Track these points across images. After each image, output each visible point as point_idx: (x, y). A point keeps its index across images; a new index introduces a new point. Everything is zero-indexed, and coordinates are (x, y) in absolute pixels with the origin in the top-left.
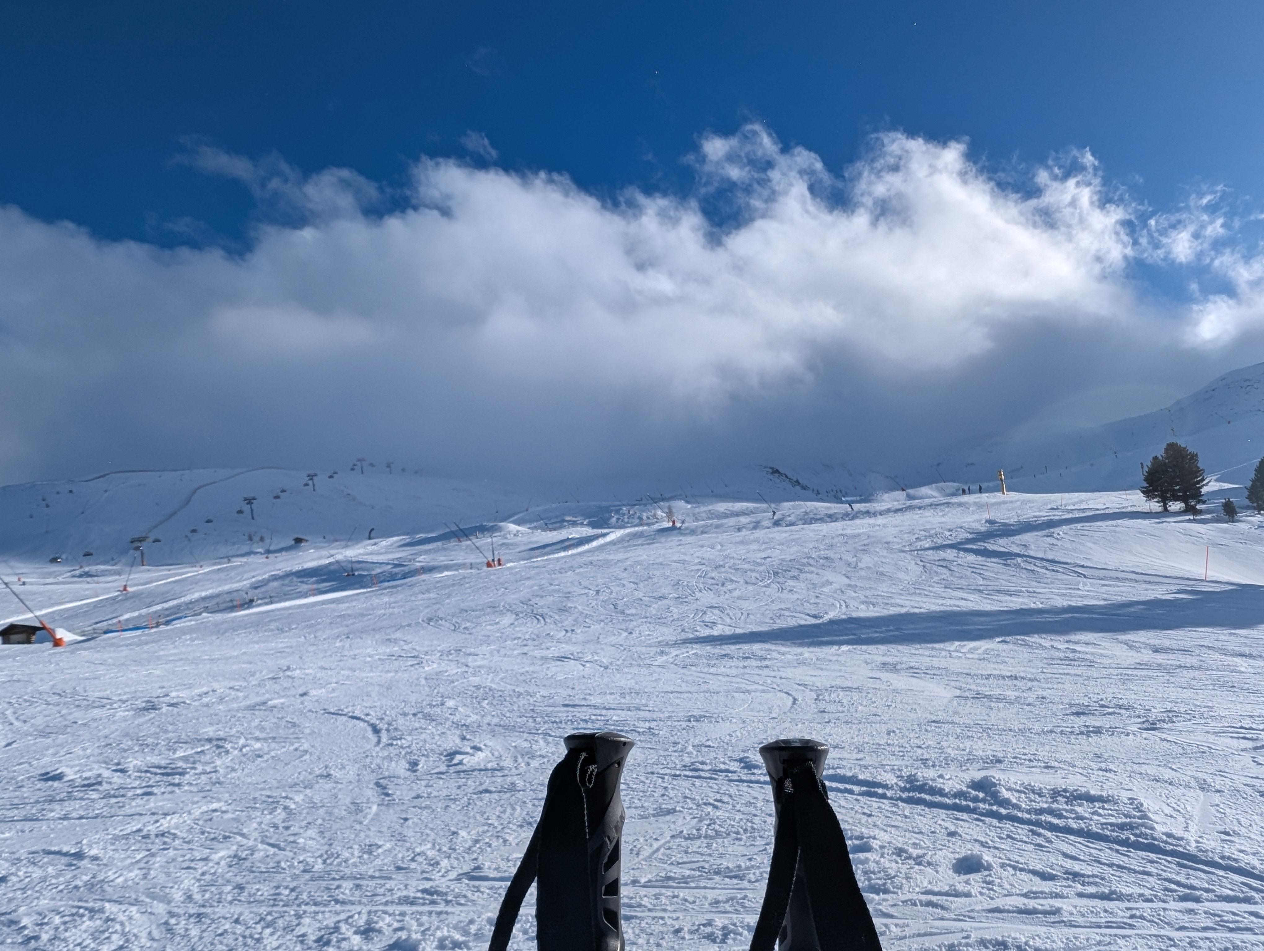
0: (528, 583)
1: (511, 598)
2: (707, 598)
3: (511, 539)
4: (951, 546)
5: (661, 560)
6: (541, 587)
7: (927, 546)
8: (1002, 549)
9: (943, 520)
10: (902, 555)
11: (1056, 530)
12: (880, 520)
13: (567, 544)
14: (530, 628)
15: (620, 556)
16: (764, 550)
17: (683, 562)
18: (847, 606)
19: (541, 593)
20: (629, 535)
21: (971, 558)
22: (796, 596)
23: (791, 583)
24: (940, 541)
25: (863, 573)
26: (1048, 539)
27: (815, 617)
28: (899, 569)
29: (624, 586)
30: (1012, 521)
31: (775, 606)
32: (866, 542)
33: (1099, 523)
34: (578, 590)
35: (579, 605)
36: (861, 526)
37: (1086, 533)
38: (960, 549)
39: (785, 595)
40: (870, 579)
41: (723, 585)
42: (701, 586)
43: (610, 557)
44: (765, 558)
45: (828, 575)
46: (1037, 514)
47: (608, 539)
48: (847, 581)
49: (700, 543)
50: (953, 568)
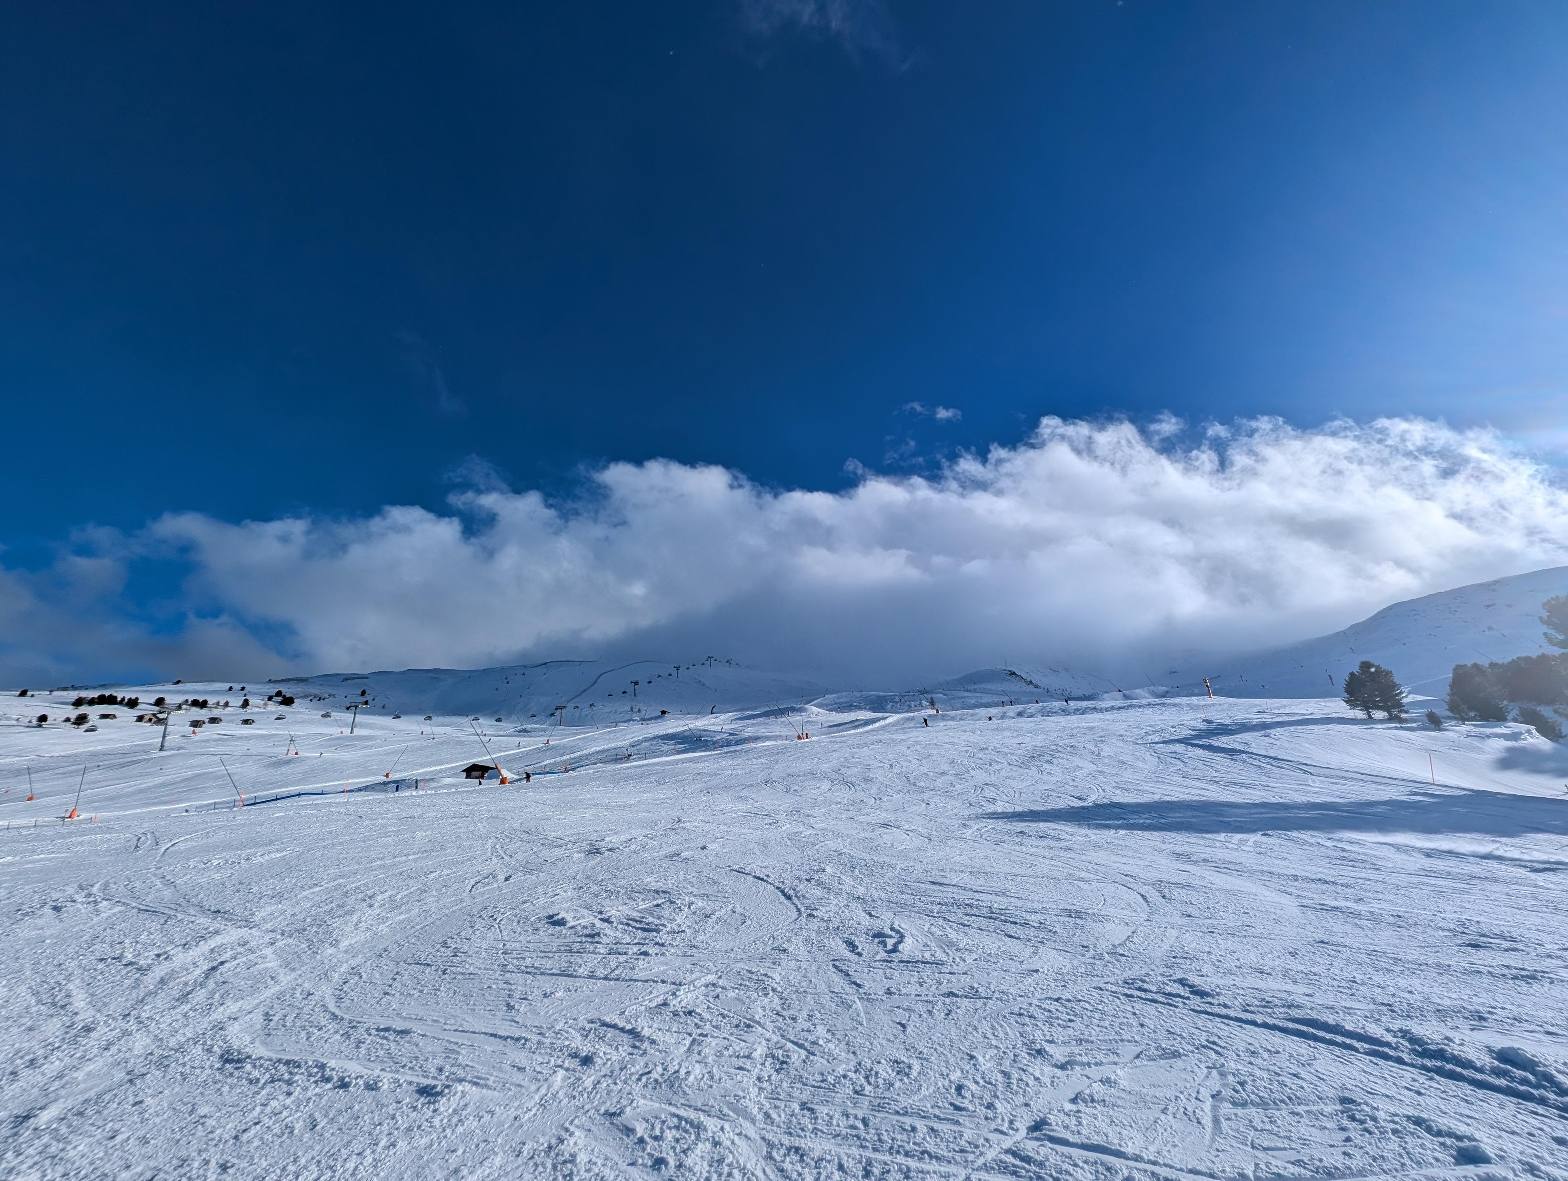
0: (835, 755)
1: (825, 767)
2: (980, 776)
3: (813, 718)
4: (1179, 741)
5: (935, 741)
6: (846, 759)
7: (1157, 740)
8: (1226, 746)
9: (1162, 717)
10: (1137, 746)
11: (1272, 731)
12: (1108, 716)
13: (856, 723)
14: (844, 794)
15: (902, 736)
16: (1016, 737)
17: (953, 744)
18: (1104, 791)
19: (847, 764)
20: (903, 719)
21: (1199, 752)
22: (1055, 779)
23: (1047, 766)
24: (1167, 737)
25: (1106, 761)
26: (1266, 739)
27: (1080, 799)
28: (1138, 759)
29: (910, 761)
30: (1227, 721)
31: (1041, 787)
32: (1101, 734)
33: (1310, 727)
34: (873, 763)
35: (879, 775)
36: (1092, 720)
37: (1300, 735)
38: (1187, 744)
39: (1045, 777)
40: (1113, 766)
41: (991, 765)
42: (972, 765)
43: (894, 737)
44: (1020, 744)
45: (1077, 761)
46: (1247, 716)
47: (888, 721)
48: (1095, 767)
49: (963, 728)
50: (1185, 760)
